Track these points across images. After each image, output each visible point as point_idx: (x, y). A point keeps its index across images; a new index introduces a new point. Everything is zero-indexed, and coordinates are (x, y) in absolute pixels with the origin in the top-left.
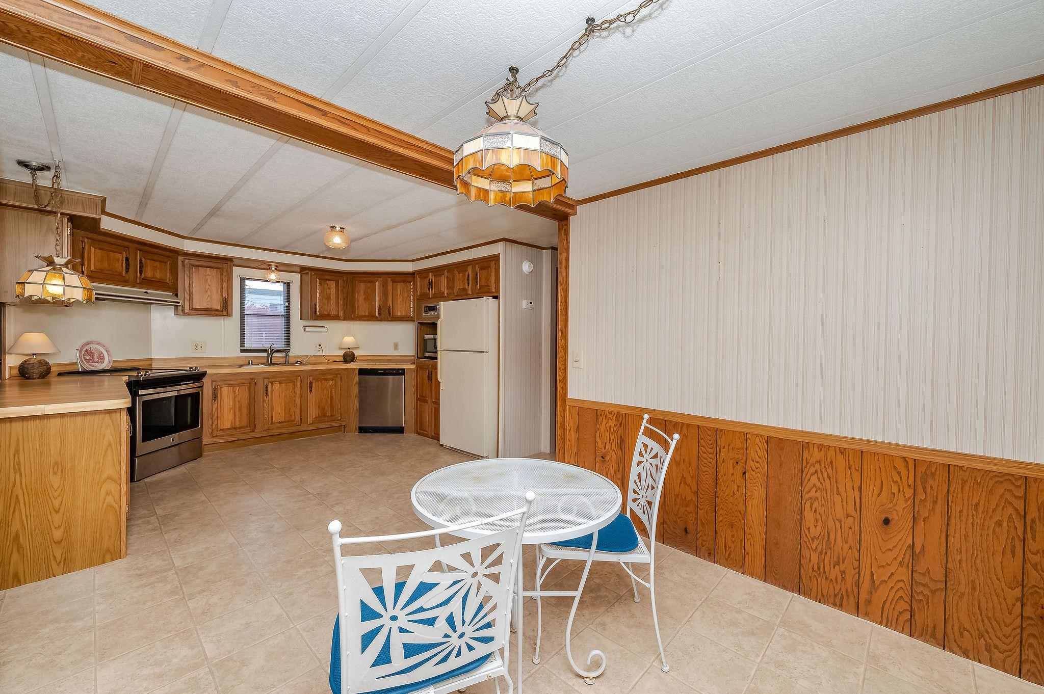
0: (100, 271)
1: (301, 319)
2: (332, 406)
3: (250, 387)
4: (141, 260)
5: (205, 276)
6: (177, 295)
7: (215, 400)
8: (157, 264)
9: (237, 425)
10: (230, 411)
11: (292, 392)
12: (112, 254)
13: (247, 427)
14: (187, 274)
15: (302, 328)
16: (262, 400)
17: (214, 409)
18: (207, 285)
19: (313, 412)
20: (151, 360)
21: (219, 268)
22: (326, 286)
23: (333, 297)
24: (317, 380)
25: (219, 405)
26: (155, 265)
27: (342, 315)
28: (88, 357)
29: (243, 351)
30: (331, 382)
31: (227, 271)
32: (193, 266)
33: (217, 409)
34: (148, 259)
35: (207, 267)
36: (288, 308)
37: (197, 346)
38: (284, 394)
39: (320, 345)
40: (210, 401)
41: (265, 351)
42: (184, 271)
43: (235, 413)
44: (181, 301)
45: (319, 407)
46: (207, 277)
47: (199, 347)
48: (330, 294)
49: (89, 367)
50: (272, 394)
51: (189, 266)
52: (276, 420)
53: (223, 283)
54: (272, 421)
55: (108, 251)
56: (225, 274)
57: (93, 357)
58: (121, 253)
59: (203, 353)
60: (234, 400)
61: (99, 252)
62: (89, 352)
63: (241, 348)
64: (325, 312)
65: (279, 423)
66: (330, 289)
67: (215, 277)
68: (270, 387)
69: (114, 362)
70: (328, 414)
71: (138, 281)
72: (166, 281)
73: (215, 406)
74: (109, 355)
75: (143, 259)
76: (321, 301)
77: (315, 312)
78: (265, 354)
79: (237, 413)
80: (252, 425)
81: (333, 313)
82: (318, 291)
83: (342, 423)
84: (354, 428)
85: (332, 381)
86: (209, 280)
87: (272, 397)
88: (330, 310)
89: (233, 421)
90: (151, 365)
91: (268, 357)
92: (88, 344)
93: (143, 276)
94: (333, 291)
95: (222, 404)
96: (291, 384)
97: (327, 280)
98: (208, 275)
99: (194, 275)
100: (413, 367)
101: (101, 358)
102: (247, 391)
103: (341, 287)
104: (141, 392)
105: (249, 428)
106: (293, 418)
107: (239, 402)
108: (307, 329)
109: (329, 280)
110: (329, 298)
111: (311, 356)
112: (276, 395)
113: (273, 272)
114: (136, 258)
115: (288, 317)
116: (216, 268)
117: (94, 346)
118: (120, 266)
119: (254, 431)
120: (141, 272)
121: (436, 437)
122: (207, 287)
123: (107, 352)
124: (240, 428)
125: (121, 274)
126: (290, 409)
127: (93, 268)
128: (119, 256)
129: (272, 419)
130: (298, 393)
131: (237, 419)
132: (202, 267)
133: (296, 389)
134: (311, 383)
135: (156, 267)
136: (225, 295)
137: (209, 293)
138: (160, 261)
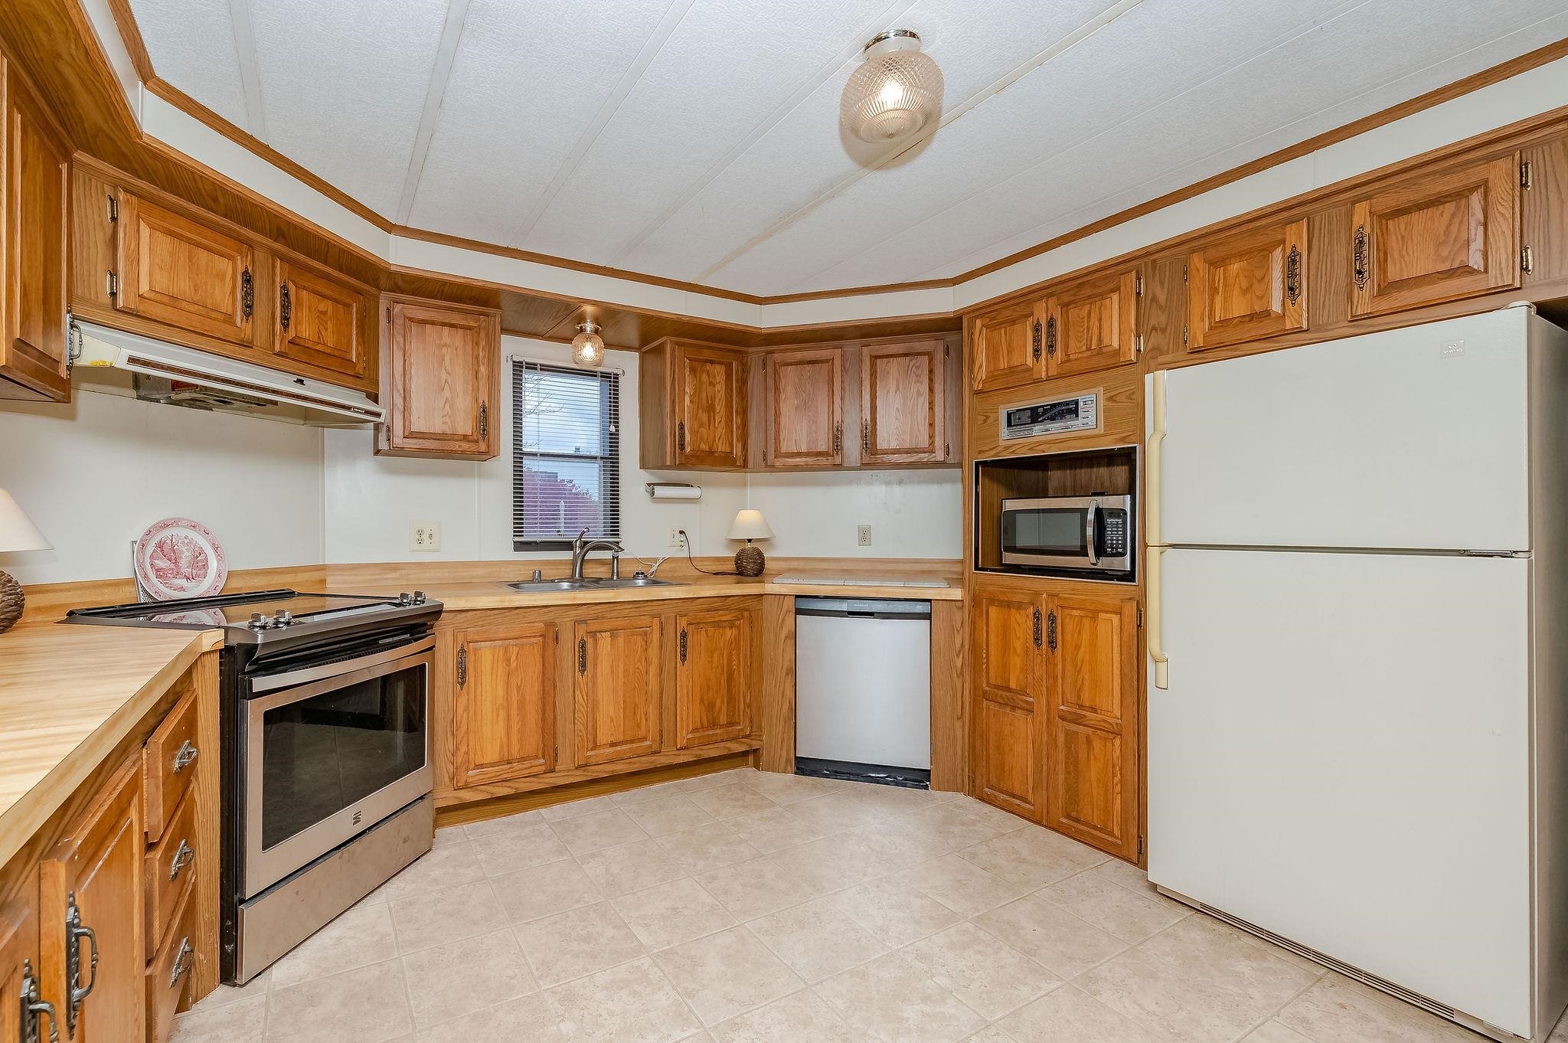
0: (166, 299)
1: (643, 466)
2: (731, 700)
3: (544, 646)
4: (284, 287)
5: (440, 347)
6: (376, 400)
7: (462, 684)
8: (326, 306)
9: (515, 753)
10: (498, 715)
11: (640, 661)
12: (203, 256)
13: (537, 757)
14: (398, 342)
15: (642, 489)
16: (570, 683)
17: (460, 710)
18: (443, 369)
19: (688, 716)
20: (322, 568)
21: (469, 328)
22: (704, 377)
23: (720, 407)
24: (696, 624)
25: (472, 696)
26: (322, 307)
27: (739, 454)
28: (162, 563)
29: (520, 546)
30: (729, 633)
31: (487, 335)
32: (411, 320)
33: (467, 709)
34: (304, 288)
35: (443, 324)
36: (613, 441)
37: (420, 532)
38: (621, 665)
39: (682, 532)
40: (451, 685)
41: (568, 546)
42: (391, 336)
43: (508, 719)
44: (383, 412)
45: (702, 700)
46: (444, 350)
47: (425, 536)
48: (713, 398)
49: (165, 592)
50: (595, 665)
51: (402, 322)
52: (603, 737)
53: (479, 366)
54: (595, 742)
55: (189, 241)
56: (483, 343)
57: (176, 562)
58: (231, 258)
59: (435, 551)
60: (508, 685)
61: (165, 242)
62: (166, 548)
63: (517, 539)
64: (703, 446)
65: (613, 745)
66: (714, 386)
67: (460, 352)
68: (589, 646)
69: (230, 574)
70: (723, 720)
71: (277, 348)
72: (348, 357)
73: (463, 700)
74: (220, 557)
75: (292, 288)
76: (694, 416)
77: (682, 446)
78: (567, 555)
79: (515, 718)
80: (549, 751)
81: (721, 447)
82: (687, 389)
83: (753, 742)
84: (783, 760)
85: (731, 628)
86: (447, 359)
87: (595, 676)
88: (714, 440)
89: (505, 740)
90: (323, 582)
91: (574, 563)
92: (165, 525)
93: (292, 334)
94: (720, 388)
95: (479, 693)
96: (639, 638)
97: (707, 361)
98: (446, 345)
99: (414, 345)
100: (957, 594)
101: (199, 564)
102: (538, 658)
103: (737, 381)
104: (260, 683)
105: (542, 761)
106: (642, 733)
107: (518, 687)
108: (660, 491)
109: (712, 362)
110: (710, 409)
111: (665, 561)
112: (604, 668)
113: (588, 339)
114: (274, 281)
115: (611, 461)
116: (462, 327)
117: (180, 532)
118: (225, 295)
119: (553, 771)
120: (286, 326)
121: (1140, 860)
122: (444, 376)
123: (216, 549)
124: (522, 760)
125: (229, 319)
126: (636, 706)
127: (144, 288)
128: (225, 265)
129: (595, 737)
130: (655, 662)
131: (515, 738)
132: (433, 323)
133: (650, 650)
134: (684, 635)
135: (325, 313)
136: (483, 397)
137: (447, 393)
138: (336, 301)
